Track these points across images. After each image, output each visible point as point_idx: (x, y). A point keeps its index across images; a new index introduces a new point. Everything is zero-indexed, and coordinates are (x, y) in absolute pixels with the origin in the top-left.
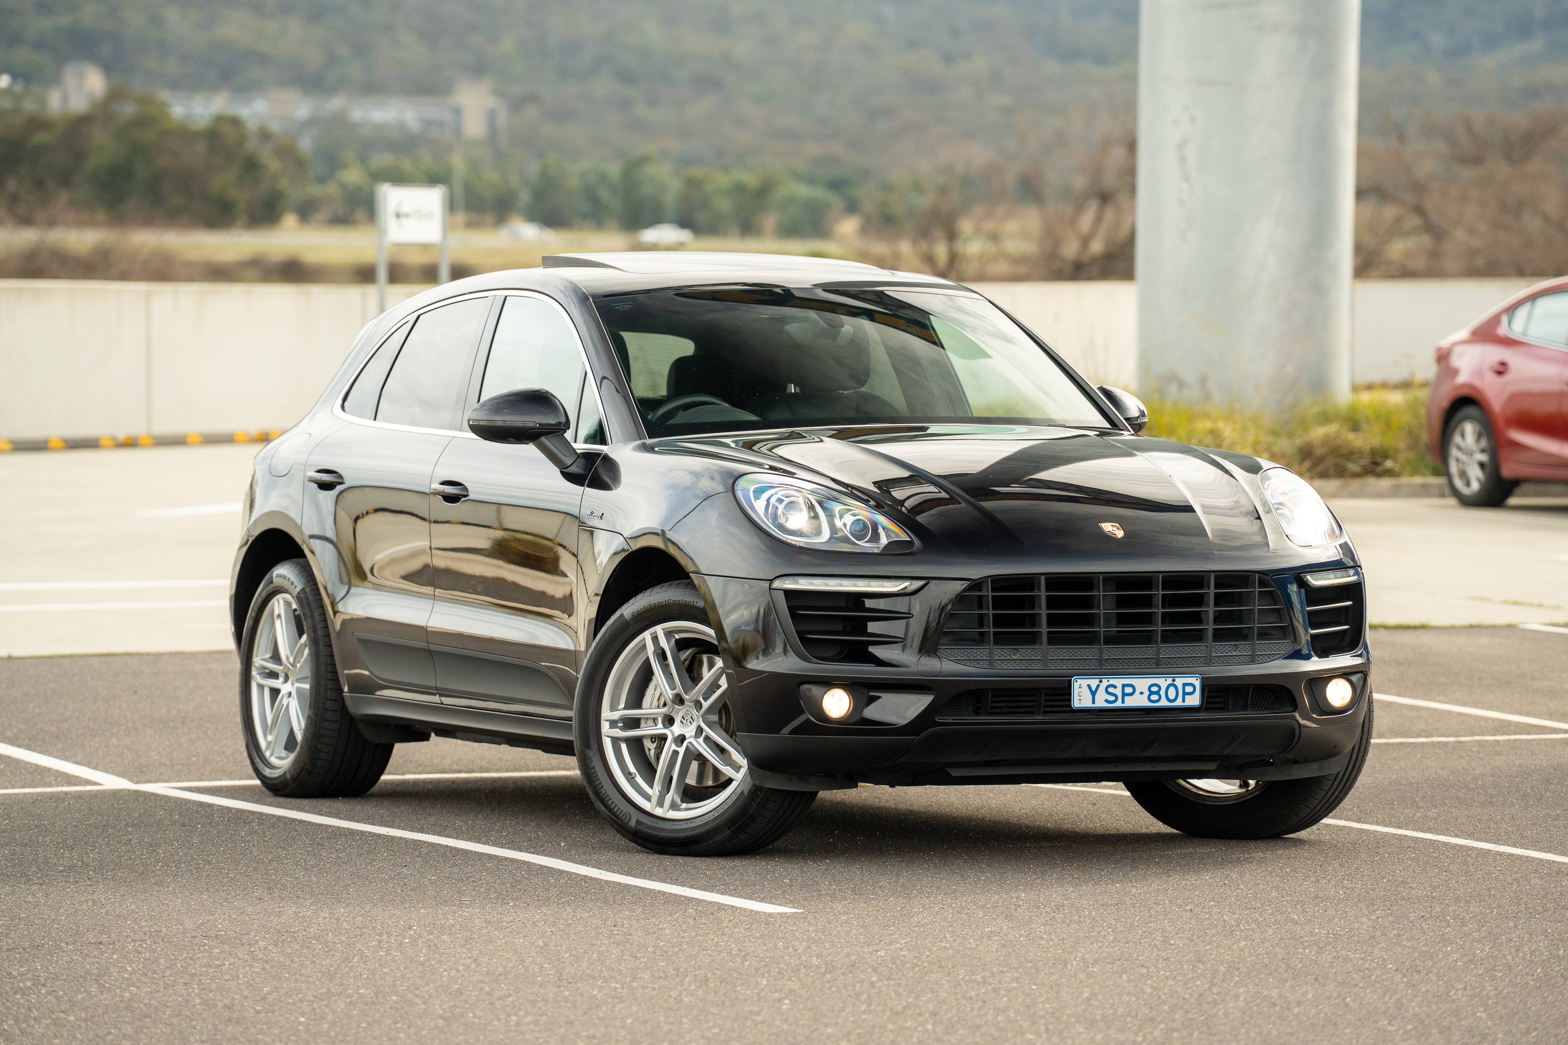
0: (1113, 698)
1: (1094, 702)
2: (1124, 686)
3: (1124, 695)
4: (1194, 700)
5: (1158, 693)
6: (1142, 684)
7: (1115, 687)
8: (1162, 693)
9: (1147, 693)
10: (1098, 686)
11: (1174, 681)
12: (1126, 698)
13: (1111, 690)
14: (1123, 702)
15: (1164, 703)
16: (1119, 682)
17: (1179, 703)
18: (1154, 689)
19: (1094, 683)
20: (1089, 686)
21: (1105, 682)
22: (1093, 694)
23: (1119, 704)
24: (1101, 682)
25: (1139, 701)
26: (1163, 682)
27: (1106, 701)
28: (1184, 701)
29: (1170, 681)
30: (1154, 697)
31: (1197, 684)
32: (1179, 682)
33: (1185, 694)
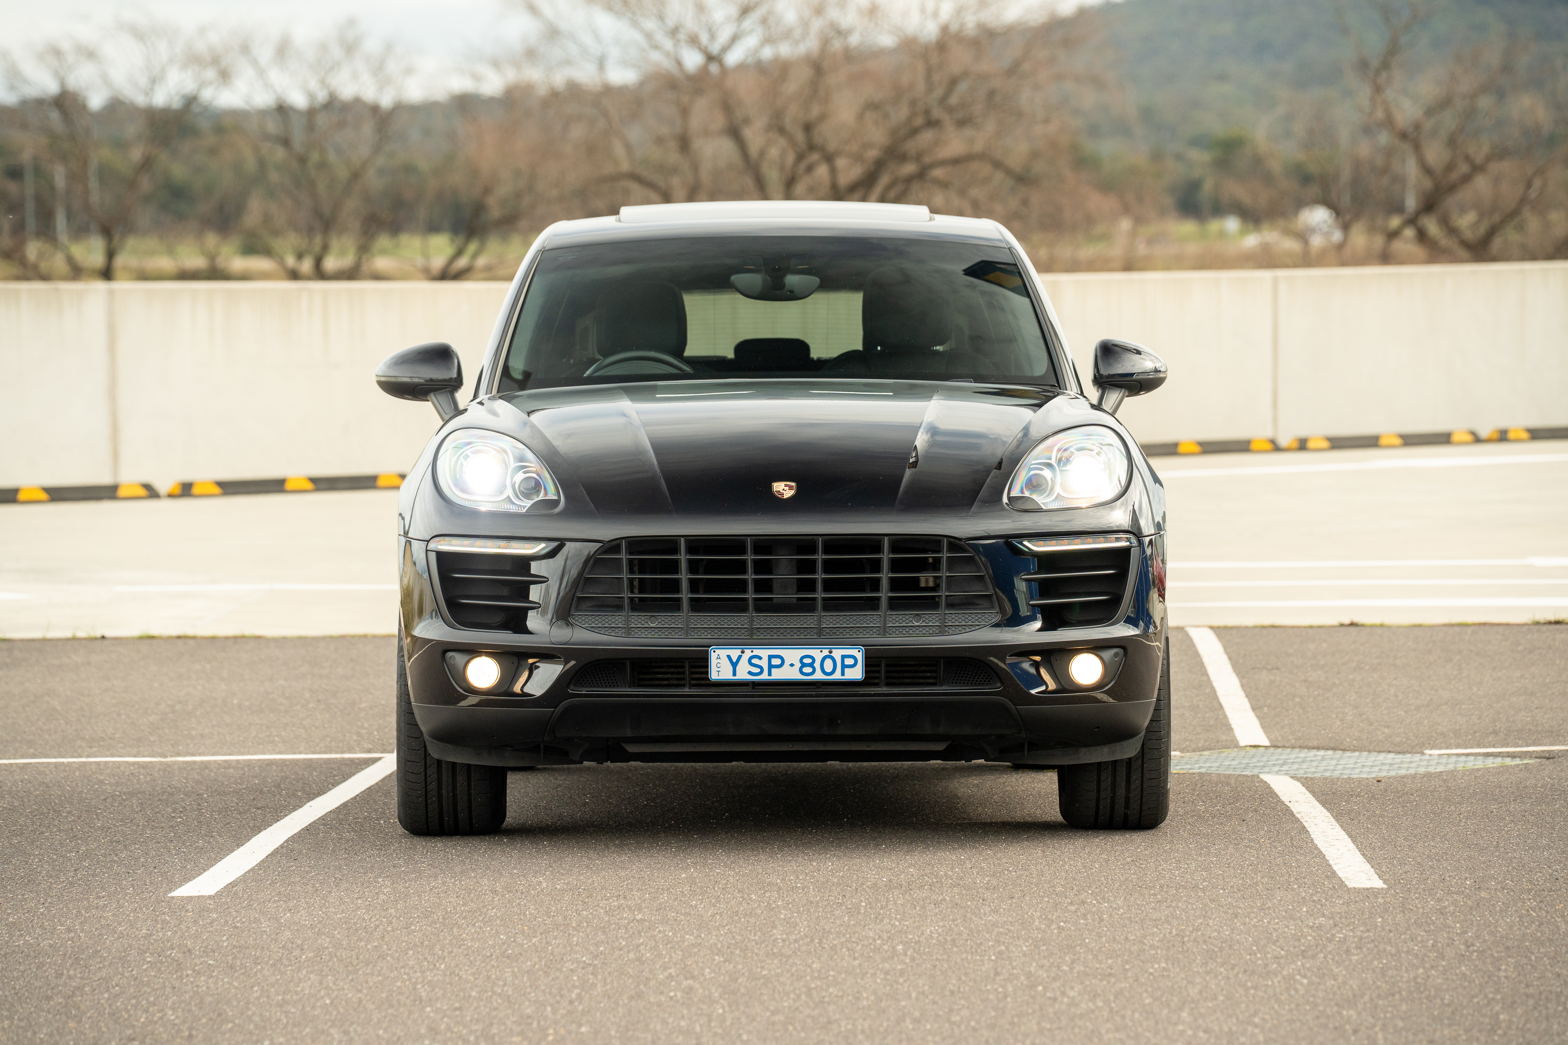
0: (758, 670)
1: (734, 674)
2: (770, 657)
3: (771, 666)
4: (856, 673)
5: (811, 665)
6: (792, 655)
7: (760, 658)
8: (817, 665)
9: (798, 665)
10: (740, 657)
11: (830, 652)
12: (773, 670)
13: (754, 661)
14: (770, 674)
15: (819, 676)
16: (764, 653)
17: (837, 676)
18: (808, 661)
19: (735, 653)
20: (729, 657)
21: (748, 653)
22: (734, 665)
23: (764, 676)
24: (743, 652)
25: (789, 673)
26: (818, 654)
27: (750, 673)
28: (843, 674)
29: (826, 652)
30: (807, 670)
31: (860, 656)
32: (837, 653)
33: (844, 666)
